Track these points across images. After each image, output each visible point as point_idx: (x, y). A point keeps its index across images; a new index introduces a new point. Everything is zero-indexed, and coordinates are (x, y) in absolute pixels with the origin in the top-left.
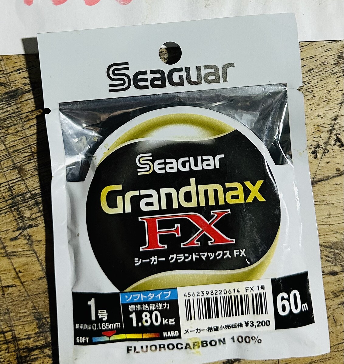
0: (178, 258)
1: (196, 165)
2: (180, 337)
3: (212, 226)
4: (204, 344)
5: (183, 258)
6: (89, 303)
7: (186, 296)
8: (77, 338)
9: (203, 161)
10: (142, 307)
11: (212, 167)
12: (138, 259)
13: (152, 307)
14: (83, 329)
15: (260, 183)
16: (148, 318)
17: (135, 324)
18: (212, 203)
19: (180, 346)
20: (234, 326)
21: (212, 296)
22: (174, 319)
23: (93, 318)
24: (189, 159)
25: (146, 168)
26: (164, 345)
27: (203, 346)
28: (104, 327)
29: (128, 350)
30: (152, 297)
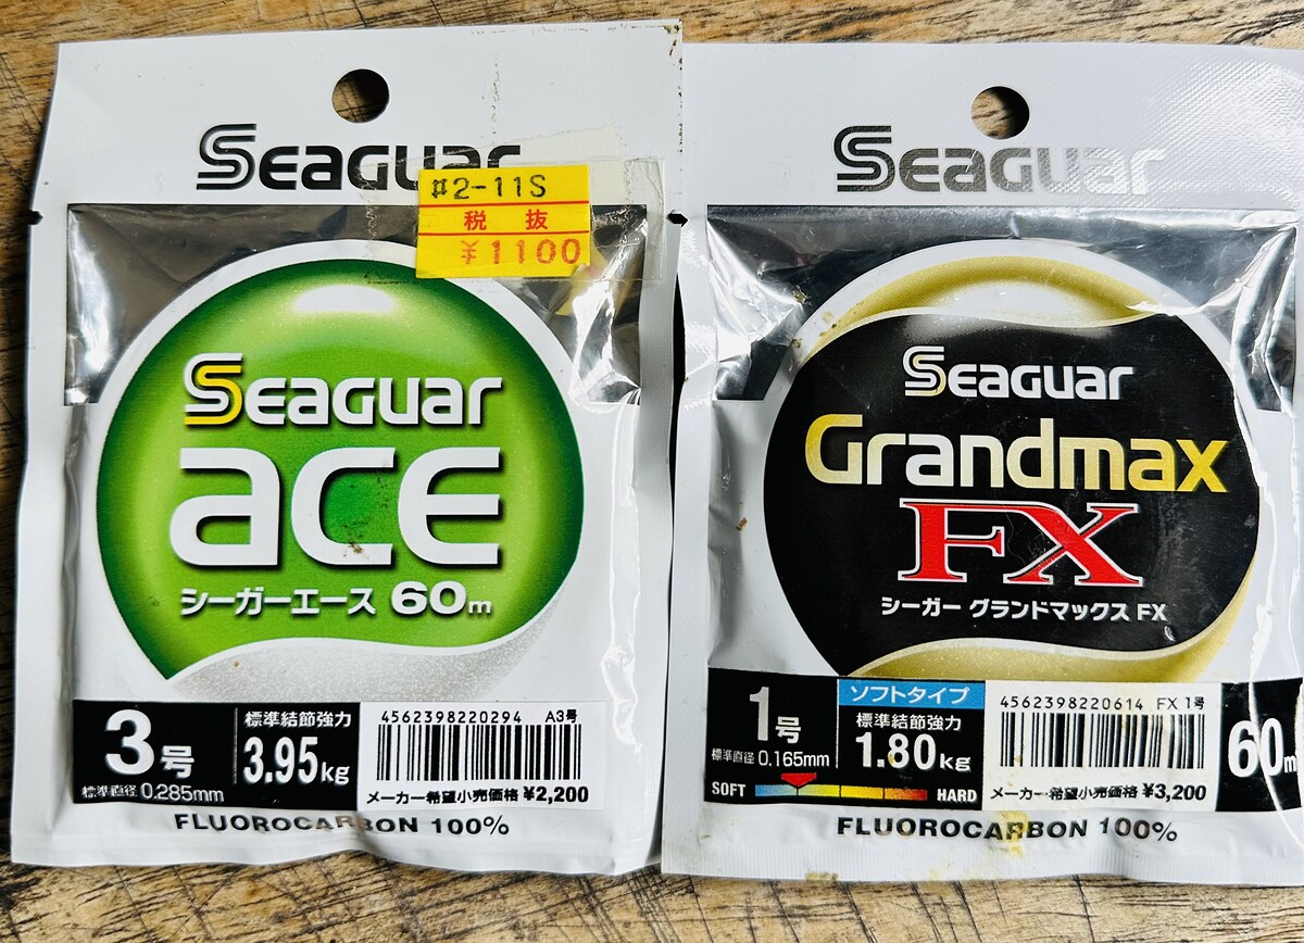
0: (993, 608)
1: (1059, 385)
2: (977, 806)
3: (1088, 540)
4: (1034, 830)
5: (1006, 609)
6: (753, 698)
7: (1006, 704)
8: (714, 784)
9: (1077, 377)
10: (891, 719)
11: (1100, 395)
12: (890, 600)
13: (917, 722)
14: (730, 761)
15: (1217, 447)
16: (902, 750)
17: (867, 763)
18: (1092, 482)
19: (973, 830)
20: (1116, 792)
21: (1072, 712)
22: (968, 760)
23: (763, 735)
24: (1042, 370)
25: (928, 380)
26: (934, 823)
27: (1030, 835)
28: (788, 762)
29: (842, 825)
30: (919, 698)
